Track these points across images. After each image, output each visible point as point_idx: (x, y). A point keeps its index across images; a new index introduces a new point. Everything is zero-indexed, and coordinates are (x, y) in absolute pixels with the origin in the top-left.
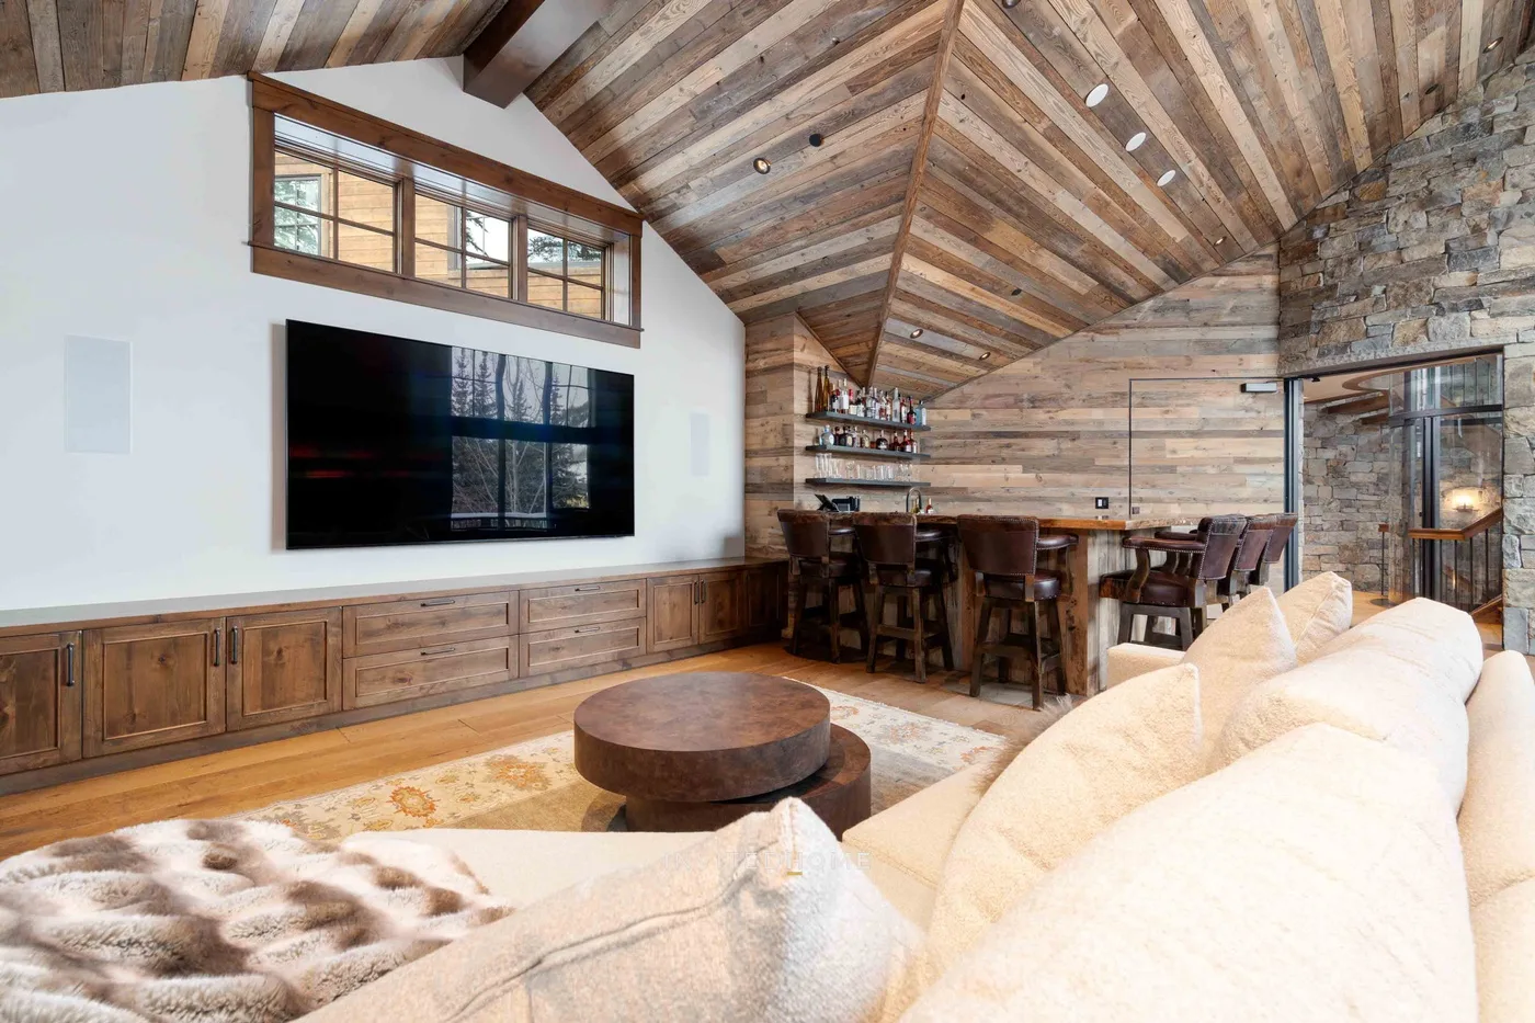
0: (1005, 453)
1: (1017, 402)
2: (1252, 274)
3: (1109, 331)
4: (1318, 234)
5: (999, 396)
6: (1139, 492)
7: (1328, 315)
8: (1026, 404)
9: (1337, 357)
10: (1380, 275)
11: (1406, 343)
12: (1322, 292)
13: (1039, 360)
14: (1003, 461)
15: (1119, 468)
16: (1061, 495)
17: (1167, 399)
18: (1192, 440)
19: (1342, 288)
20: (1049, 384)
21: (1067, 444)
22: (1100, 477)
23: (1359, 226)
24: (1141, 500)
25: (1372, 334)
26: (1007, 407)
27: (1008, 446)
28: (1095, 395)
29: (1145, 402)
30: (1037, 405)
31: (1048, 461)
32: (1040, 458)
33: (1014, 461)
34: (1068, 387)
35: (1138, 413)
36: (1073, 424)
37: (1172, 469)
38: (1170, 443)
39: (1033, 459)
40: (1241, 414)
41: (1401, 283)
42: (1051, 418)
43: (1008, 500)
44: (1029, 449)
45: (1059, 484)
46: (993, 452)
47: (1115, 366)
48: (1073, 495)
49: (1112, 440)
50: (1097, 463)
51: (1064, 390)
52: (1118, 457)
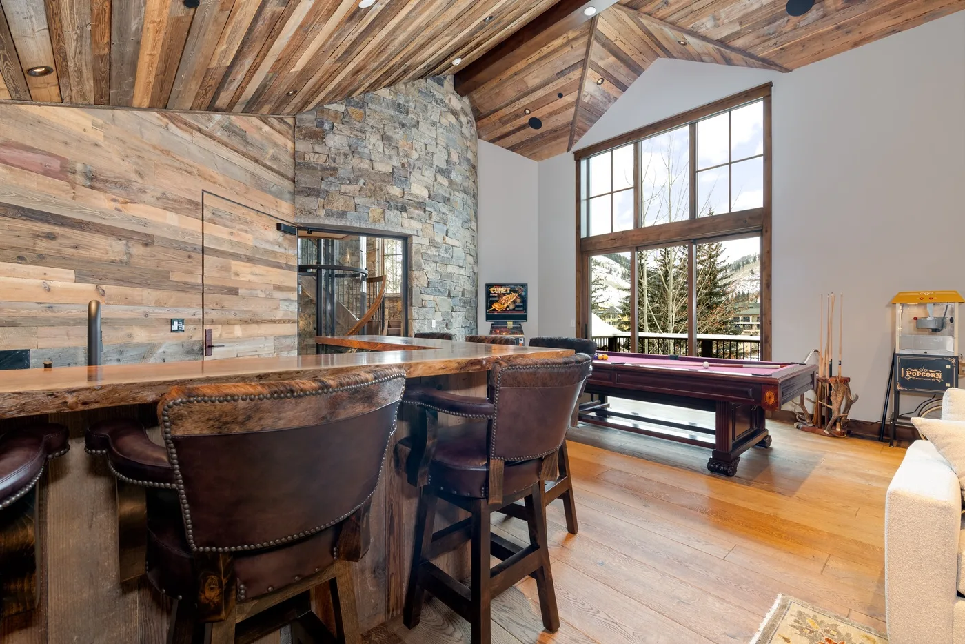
0: (43, 246)
1: (64, 171)
2: (281, 133)
3: (183, 126)
4: (327, 126)
5: (31, 150)
6: (212, 314)
7: (332, 188)
8: (79, 179)
9: (338, 220)
10: (361, 173)
11: (375, 222)
12: (327, 169)
13: (100, 122)
14: (40, 259)
15: (193, 286)
16: (128, 315)
17: (232, 220)
18: (248, 264)
19: (341, 173)
20: (111, 162)
21: (137, 250)
22: (176, 296)
23: (351, 134)
24: (212, 322)
25: (359, 210)
26: (47, 173)
27: (50, 237)
28: (170, 196)
29: (217, 219)
30: (97, 185)
31: (114, 268)
32: (100, 262)
33: (62, 261)
34: (141, 175)
35: (210, 229)
36: (145, 224)
37: (234, 291)
38: (235, 265)
39: (91, 262)
40: (276, 248)
41: (372, 182)
42: (117, 209)
43: (48, 323)
44: (85, 247)
45: (126, 301)
46: (22, 242)
47: (189, 169)
48: (146, 315)
49: (187, 253)
50: (172, 278)
51: (134, 176)
52: (191, 273)
